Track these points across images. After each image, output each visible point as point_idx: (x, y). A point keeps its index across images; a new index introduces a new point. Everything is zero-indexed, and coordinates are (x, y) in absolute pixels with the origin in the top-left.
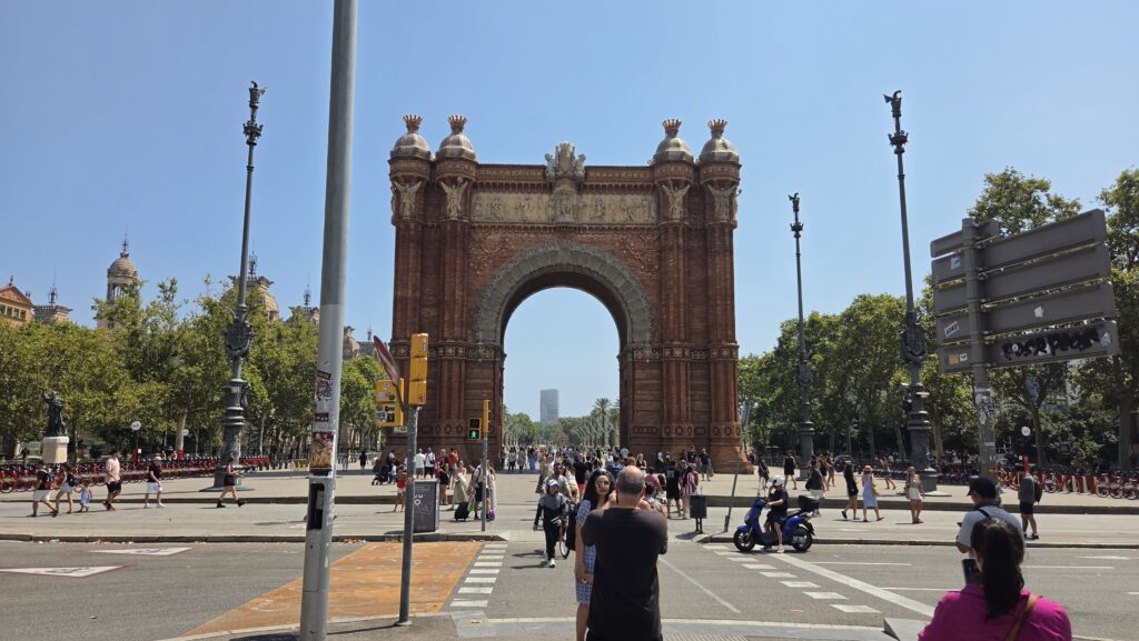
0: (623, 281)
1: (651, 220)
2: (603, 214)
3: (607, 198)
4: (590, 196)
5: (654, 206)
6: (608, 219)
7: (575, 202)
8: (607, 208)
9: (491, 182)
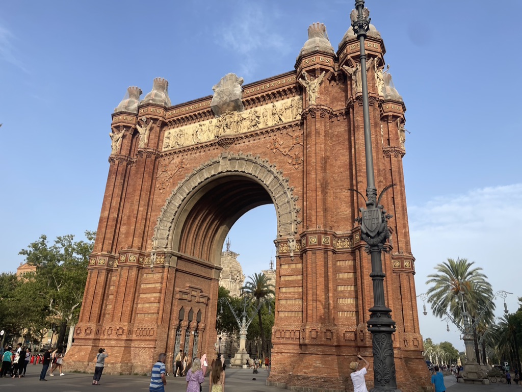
0: (272, 177)
1: (297, 117)
3: (260, 109)
4: (249, 111)
5: (299, 103)
9: (175, 119)
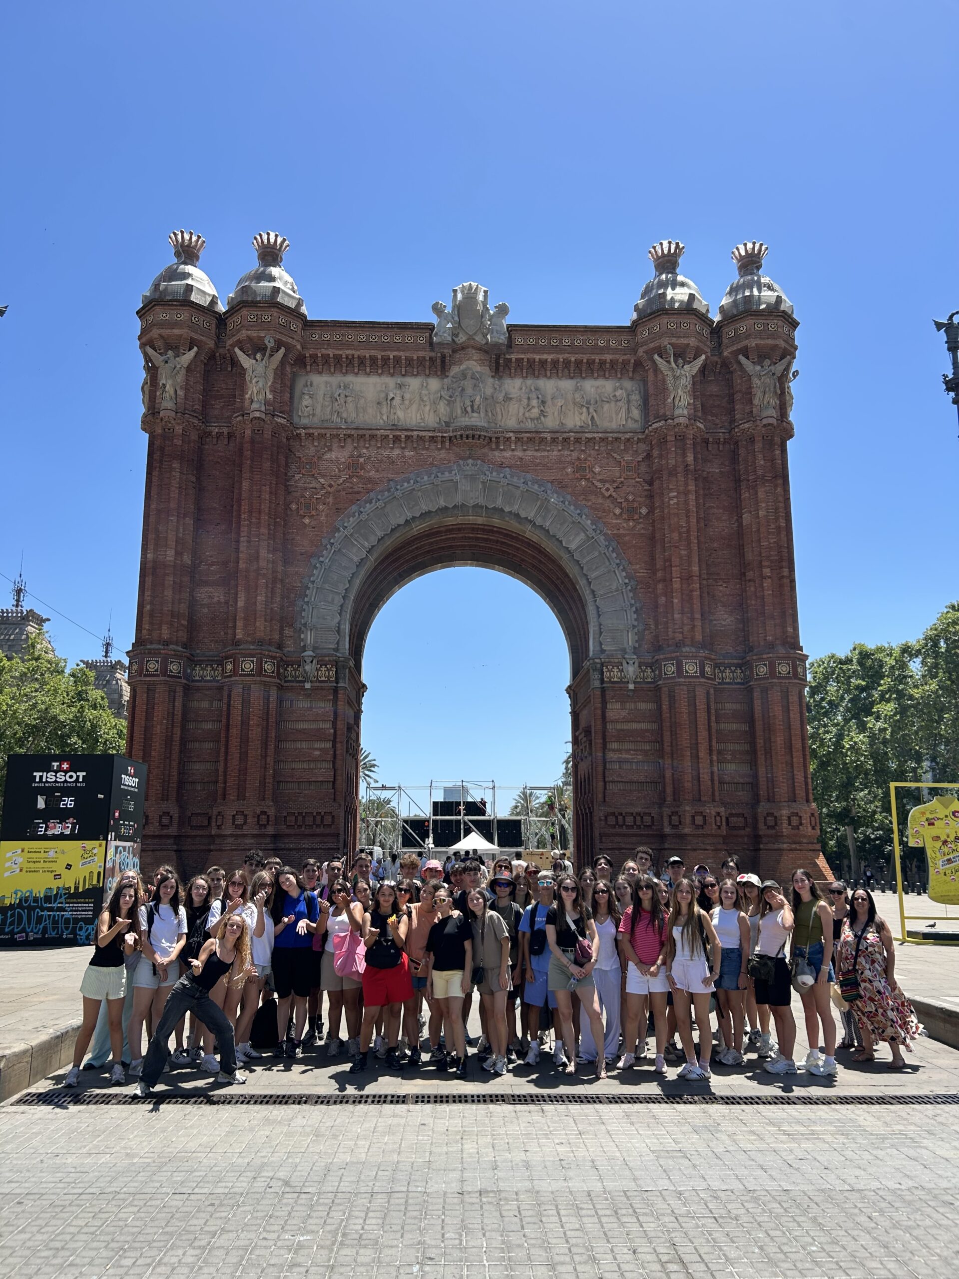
1: (631, 425)
2: (542, 413)
3: (549, 385)
4: (518, 382)
5: (636, 397)
6: (551, 422)
7: (489, 391)
8: (549, 402)
9: (331, 352)
